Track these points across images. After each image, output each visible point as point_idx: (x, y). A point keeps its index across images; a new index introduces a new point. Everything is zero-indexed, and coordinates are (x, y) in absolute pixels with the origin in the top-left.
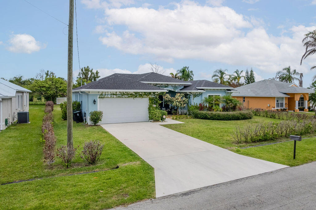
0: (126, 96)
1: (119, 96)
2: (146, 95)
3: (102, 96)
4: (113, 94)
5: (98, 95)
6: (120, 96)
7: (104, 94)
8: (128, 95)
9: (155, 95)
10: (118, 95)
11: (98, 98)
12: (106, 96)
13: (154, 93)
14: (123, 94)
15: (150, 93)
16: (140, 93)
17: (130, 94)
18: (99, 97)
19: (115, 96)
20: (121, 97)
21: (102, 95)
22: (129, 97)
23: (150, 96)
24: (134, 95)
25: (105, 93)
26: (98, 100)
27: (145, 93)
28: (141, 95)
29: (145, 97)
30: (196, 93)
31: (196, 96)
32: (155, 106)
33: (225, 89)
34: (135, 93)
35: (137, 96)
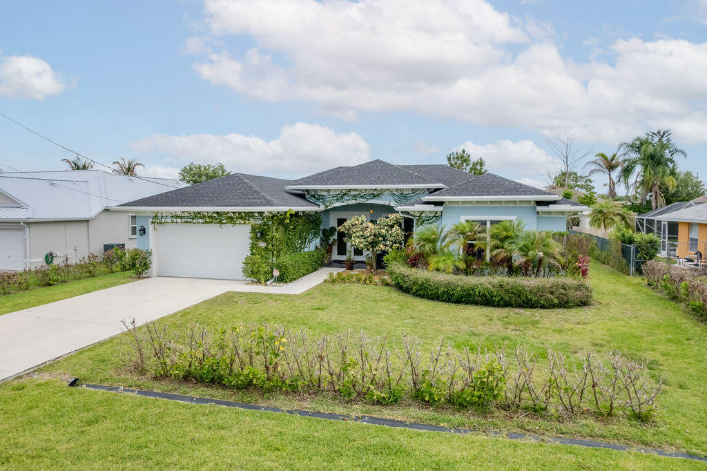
0: (201, 221)
1: (186, 220)
2: (242, 218)
3: (157, 220)
4: (177, 217)
5: (150, 217)
6: (188, 220)
7: (159, 215)
8: (204, 217)
9: (263, 219)
10: (185, 217)
11: (150, 223)
12: (163, 220)
13: (261, 213)
14: (194, 217)
15: (250, 215)
16: (230, 215)
17: (209, 217)
18: (153, 223)
19: (179, 220)
20: (191, 222)
21: (156, 217)
22: (206, 222)
23: (252, 221)
24: (217, 219)
25: (162, 212)
26: (150, 228)
27: (240, 213)
28: (232, 218)
29: (240, 223)
30: (422, 212)
31: (423, 221)
32: (263, 245)
33: (529, 202)
34: (218, 213)
35: (224, 222)
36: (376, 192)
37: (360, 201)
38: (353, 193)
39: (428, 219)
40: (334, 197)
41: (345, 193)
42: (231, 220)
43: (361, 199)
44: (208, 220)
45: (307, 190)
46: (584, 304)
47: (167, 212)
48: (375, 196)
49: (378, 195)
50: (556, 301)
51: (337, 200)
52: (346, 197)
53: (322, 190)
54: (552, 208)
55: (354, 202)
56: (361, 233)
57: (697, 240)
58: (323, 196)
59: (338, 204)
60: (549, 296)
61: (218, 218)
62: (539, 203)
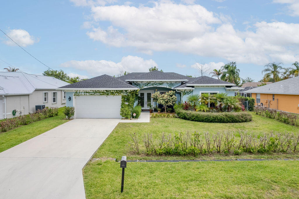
0: (98, 94)
1: (91, 94)
2: (117, 93)
3: (77, 94)
4: (87, 92)
5: (74, 93)
6: (93, 94)
7: (78, 92)
8: (100, 92)
9: (127, 93)
10: (91, 93)
11: (73, 95)
12: (80, 94)
13: (126, 91)
14: (95, 92)
15: (122, 91)
16: (112, 91)
17: (102, 92)
18: (75, 95)
19: (88, 94)
20: (94, 95)
21: (76, 93)
22: (101, 95)
23: (122, 94)
25: (80, 91)
26: (73, 98)
27: (117, 91)
28: (113, 93)
29: (117, 95)
30: (185, 90)
31: (186, 93)
32: (127, 103)
33: (223, 86)
34: (106, 91)
35: (109, 94)
36: (161, 83)
37: (155, 86)
38: (152, 83)
39: (187, 92)
40: (144, 84)
41: (148, 83)
42: (112, 93)
43: (155, 85)
44: (102, 94)
45: (133, 82)
46: (250, 120)
47: (82, 90)
48: (160, 84)
49: (162, 84)
50: (244, 120)
51: (145, 85)
52: (149, 85)
53: (139, 82)
54: (232, 88)
55: (152, 86)
56: (162, 98)
57: (260, 99)
58: (140, 84)
59: (146, 87)
60: (242, 118)
61: (107, 93)
62: (227, 87)
